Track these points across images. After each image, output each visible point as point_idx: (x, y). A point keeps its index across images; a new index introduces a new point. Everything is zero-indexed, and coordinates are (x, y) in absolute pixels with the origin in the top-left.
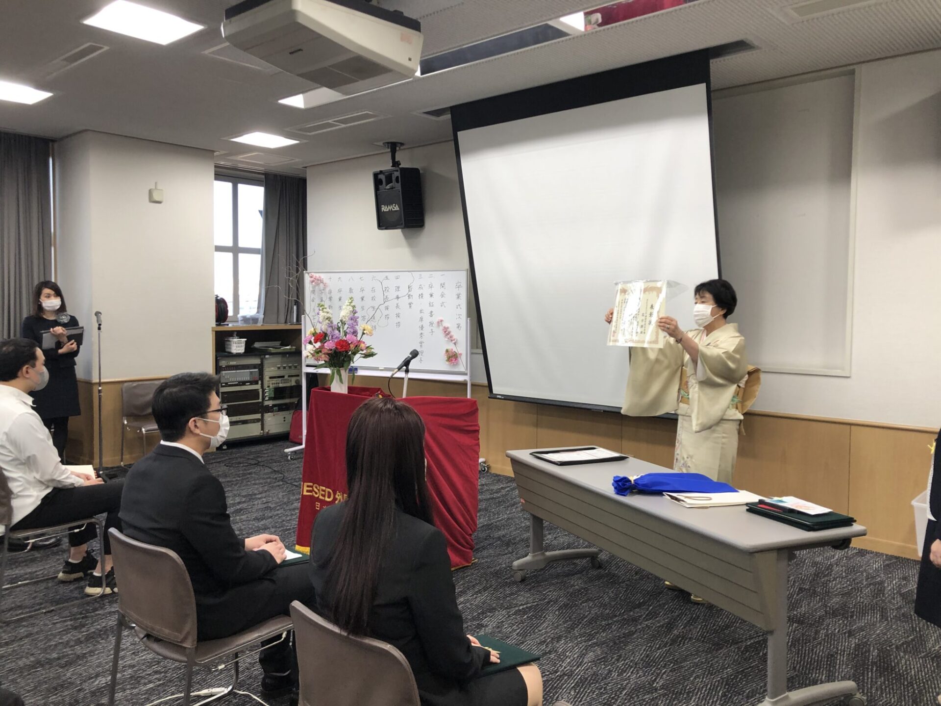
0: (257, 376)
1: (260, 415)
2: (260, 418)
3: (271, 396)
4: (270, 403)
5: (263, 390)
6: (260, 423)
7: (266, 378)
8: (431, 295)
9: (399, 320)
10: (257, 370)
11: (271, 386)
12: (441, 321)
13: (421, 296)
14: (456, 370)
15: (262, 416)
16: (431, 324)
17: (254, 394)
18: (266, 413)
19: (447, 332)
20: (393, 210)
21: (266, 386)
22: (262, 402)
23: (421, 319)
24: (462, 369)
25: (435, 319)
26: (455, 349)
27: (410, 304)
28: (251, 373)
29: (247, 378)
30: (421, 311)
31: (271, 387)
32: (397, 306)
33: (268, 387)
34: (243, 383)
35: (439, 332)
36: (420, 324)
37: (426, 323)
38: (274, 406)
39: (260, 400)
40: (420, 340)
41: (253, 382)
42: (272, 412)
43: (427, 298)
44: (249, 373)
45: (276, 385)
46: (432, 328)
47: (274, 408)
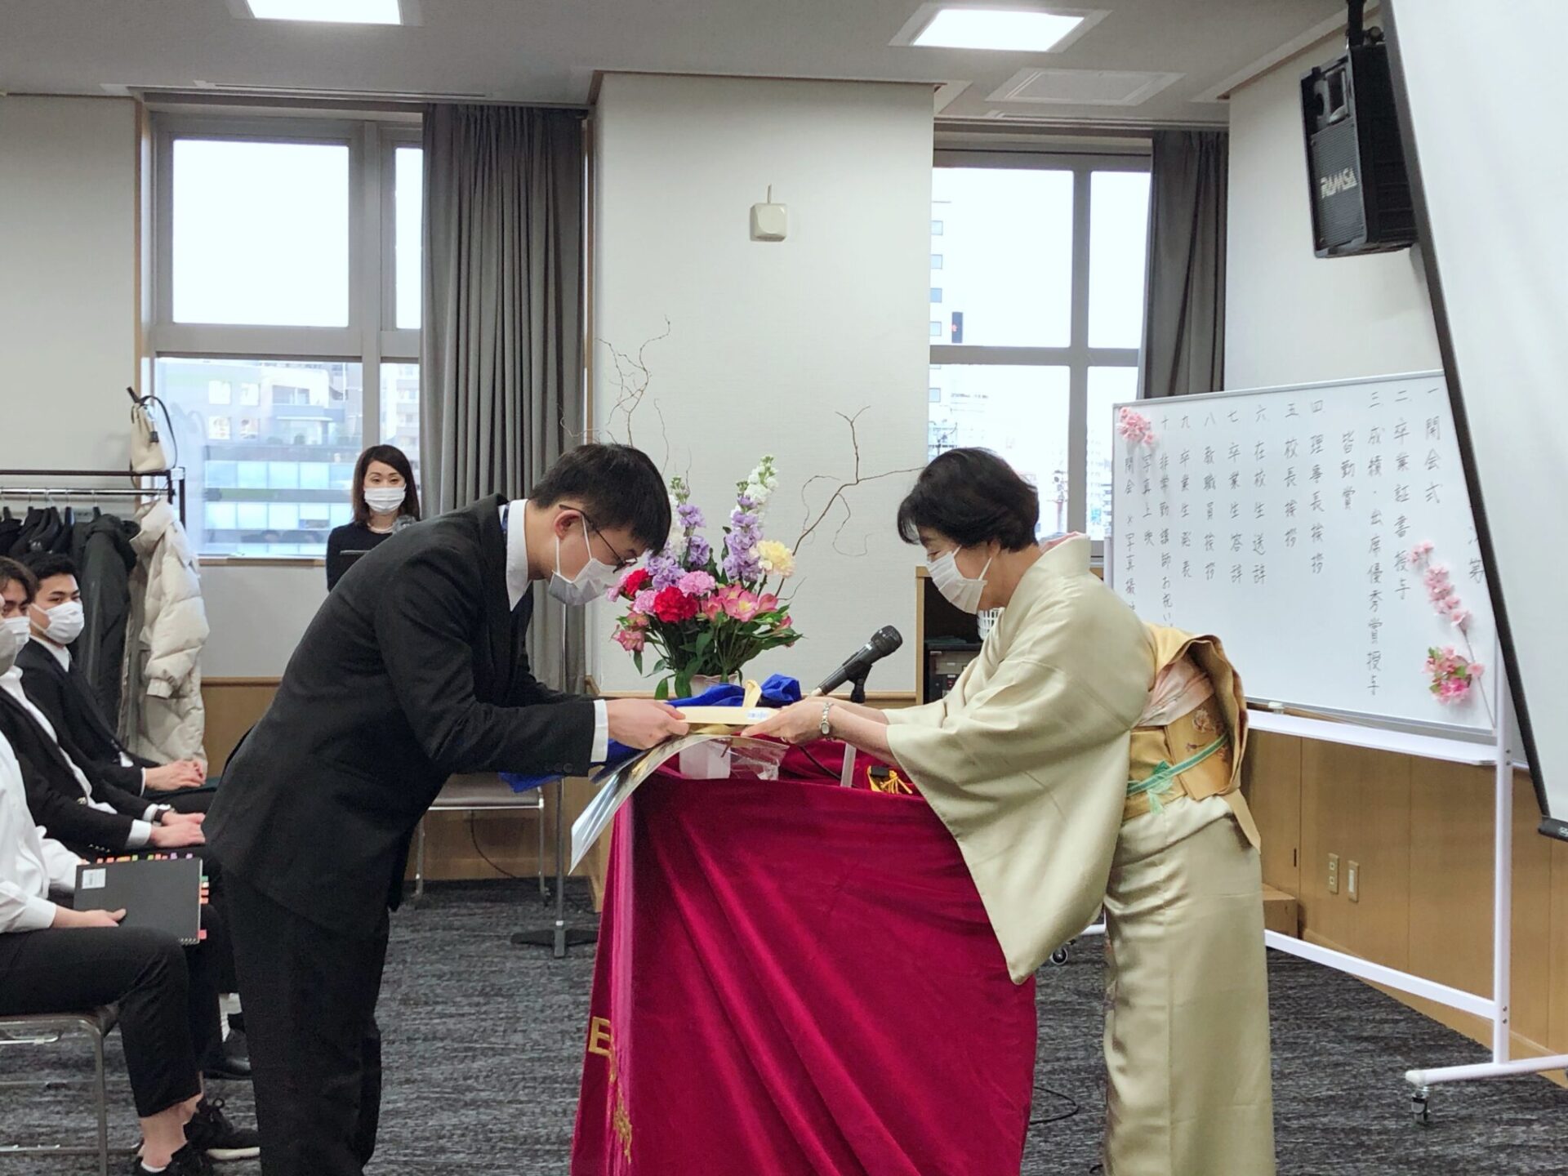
8: (1402, 463)
12: (1428, 550)
13: (1375, 465)
16: (1401, 560)
20: (1344, 188)
23: (1375, 545)
24: (1481, 720)
25: (1416, 539)
27: (1347, 494)
30: (1375, 518)
32: (1316, 503)
35: (1420, 592)
36: (1372, 560)
37: (1386, 559)
40: (1372, 615)
43: (1390, 472)
46: (1402, 575)
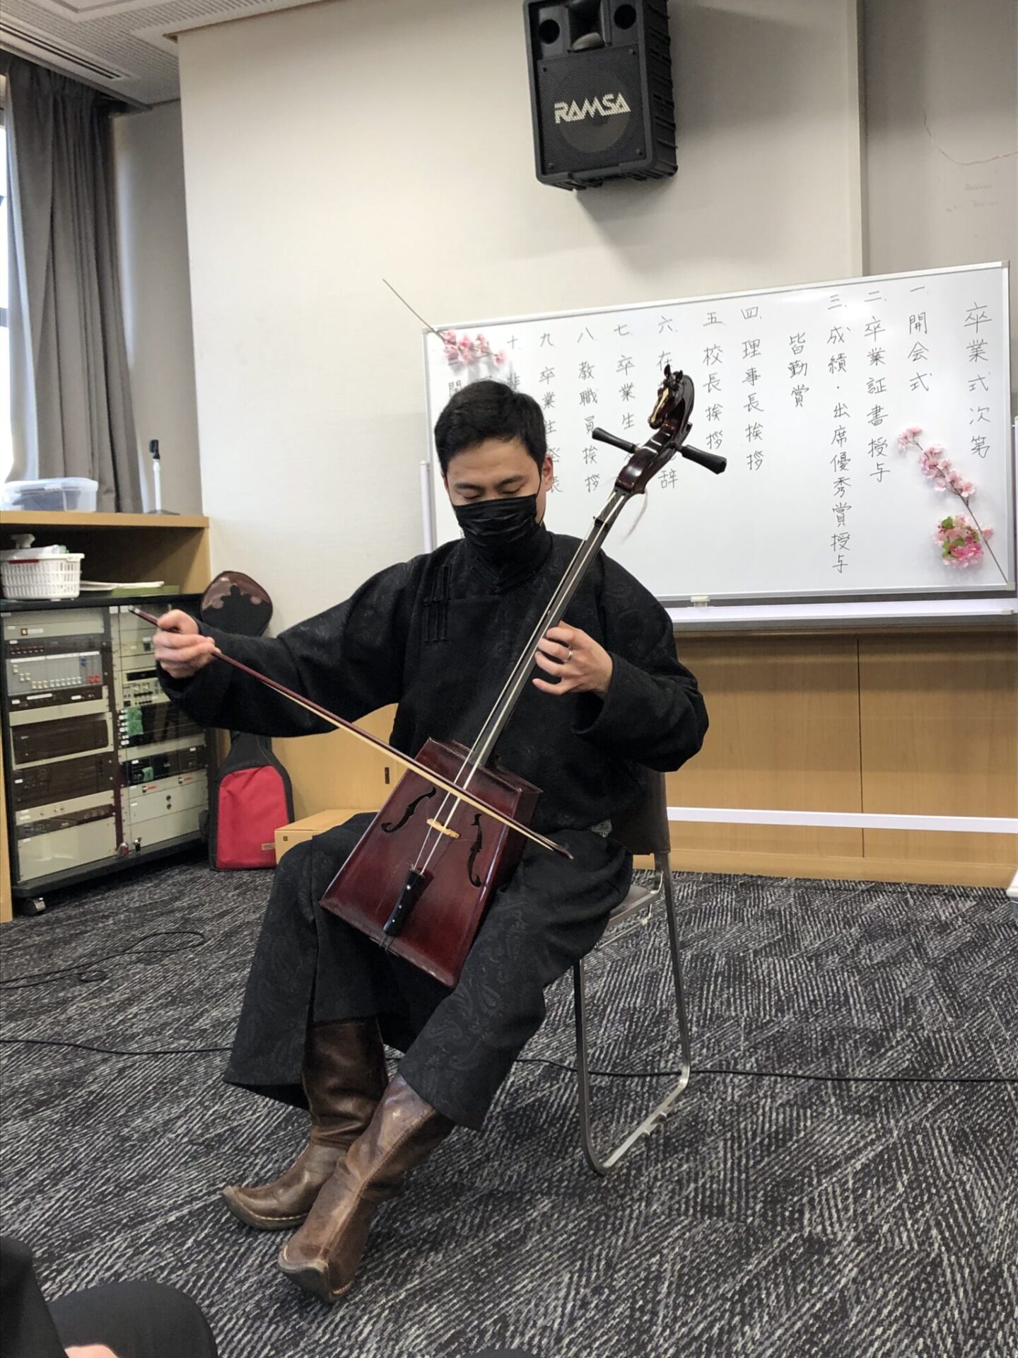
0: (97, 670)
1: (111, 793)
2: (112, 802)
3: (135, 733)
4: (132, 755)
5: (116, 715)
6: (112, 820)
7: (120, 680)
8: (876, 358)
9: (756, 445)
10: (97, 653)
11: (133, 701)
12: (915, 434)
13: (839, 362)
14: (971, 584)
15: (117, 797)
16: (877, 446)
17: (90, 730)
18: (127, 785)
19: (934, 466)
20: (603, 113)
21: (119, 701)
22: (113, 755)
23: (840, 436)
24: (994, 578)
25: (893, 430)
26: (969, 521)
27: (798, 392)
28: (83, 661)
29: (75, 679)
30: (839, 412)
31: (133, 705)
32: (751, 404)
33: (127, 704)
34: (62, 697)
35: (908, 471)
36: (837, 450)
37: (857, 447)
38: (144, 762)
39: (110, 748)
40: (837, 501)
41: (90, 693)
42: (140, 782)
43: (859, 367)
44: (78, 664)
45: (143, 699)
46: (880, 459)
47: (145, 770)
